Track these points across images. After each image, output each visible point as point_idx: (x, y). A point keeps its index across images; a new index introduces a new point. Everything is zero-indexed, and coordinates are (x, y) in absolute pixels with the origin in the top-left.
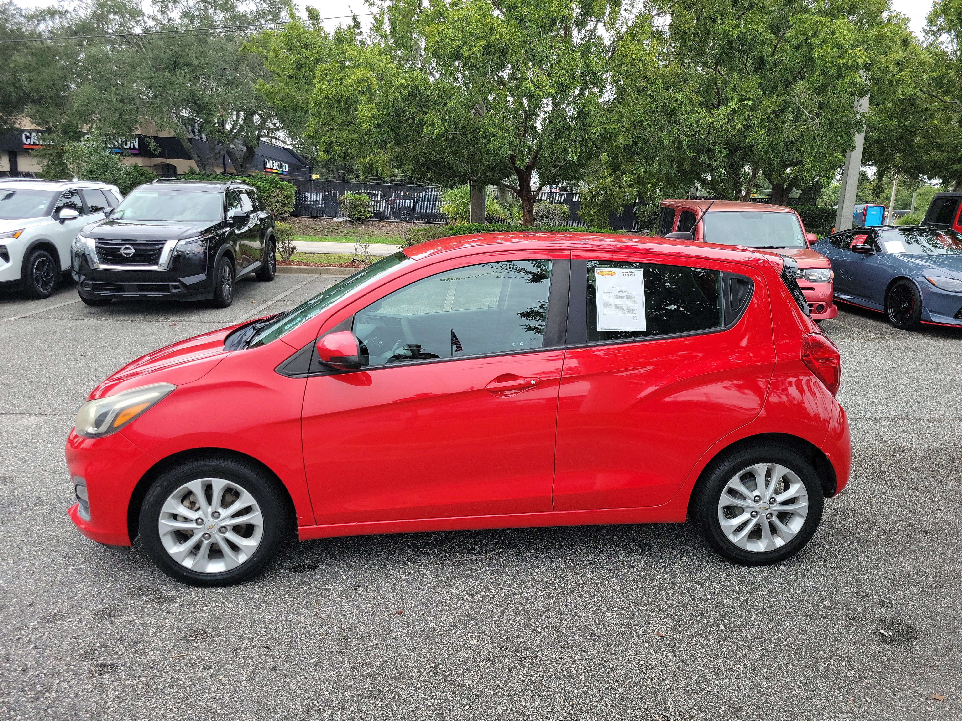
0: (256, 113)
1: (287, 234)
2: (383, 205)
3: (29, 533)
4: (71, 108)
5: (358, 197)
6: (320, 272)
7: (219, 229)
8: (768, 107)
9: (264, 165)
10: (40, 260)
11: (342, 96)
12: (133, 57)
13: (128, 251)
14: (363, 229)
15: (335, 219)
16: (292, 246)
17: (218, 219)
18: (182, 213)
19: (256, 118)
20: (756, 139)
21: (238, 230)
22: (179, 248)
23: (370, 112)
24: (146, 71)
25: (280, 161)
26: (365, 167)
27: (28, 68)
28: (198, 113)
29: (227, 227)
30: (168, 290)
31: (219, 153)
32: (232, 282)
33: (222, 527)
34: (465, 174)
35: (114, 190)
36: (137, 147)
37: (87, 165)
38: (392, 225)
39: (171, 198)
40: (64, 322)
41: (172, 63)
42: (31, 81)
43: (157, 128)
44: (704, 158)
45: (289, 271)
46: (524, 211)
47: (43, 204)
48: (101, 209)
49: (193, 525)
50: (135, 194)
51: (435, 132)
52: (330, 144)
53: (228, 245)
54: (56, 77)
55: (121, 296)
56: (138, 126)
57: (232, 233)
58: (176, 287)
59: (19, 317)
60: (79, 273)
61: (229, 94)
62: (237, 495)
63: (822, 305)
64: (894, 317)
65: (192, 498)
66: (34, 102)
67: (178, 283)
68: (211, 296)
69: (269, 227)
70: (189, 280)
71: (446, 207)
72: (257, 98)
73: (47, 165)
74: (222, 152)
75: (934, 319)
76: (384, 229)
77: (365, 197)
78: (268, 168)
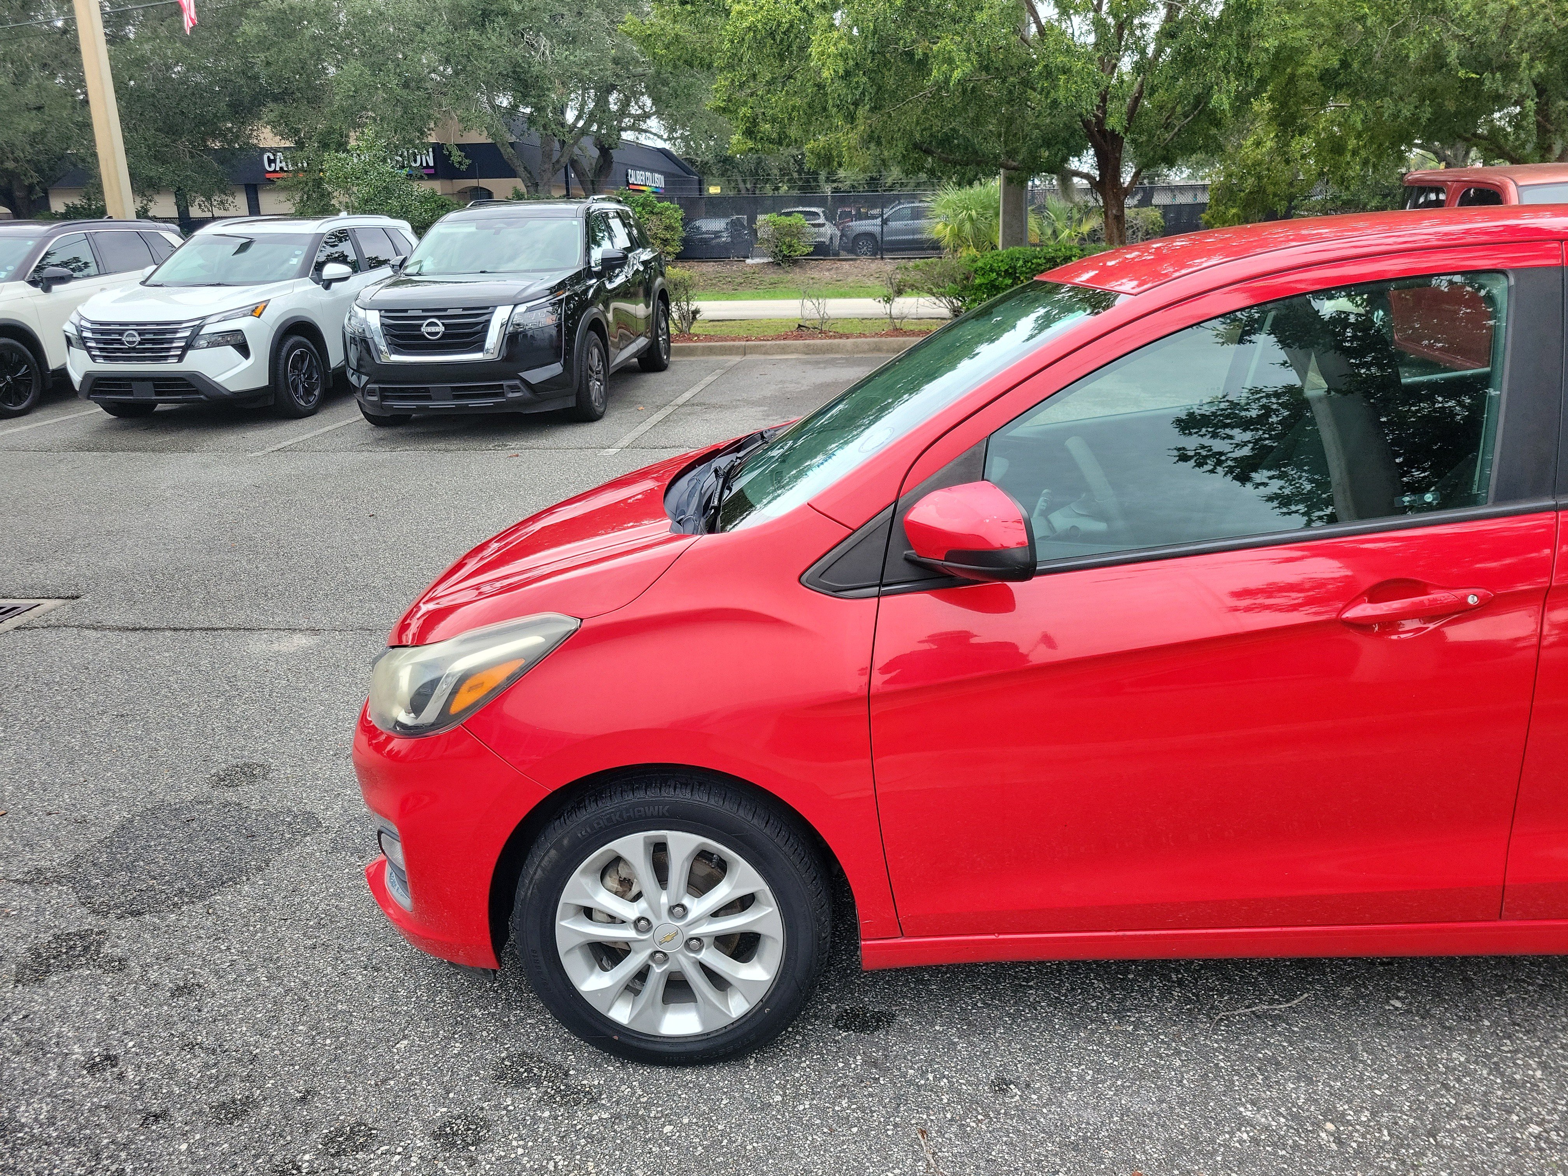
0: (613, 87)
1: (685, 287)
2: (829, 231)
3: (297, 900)
4: (331, 103)
5: (785, 220)
6: (744, 351)
7: (578, 283)
9: (628, 181)
10: (297, 352)
11: (779, 24)
12: (420, 9)
13: (433, 329)
14: (797, 275)
15: (748, 261)
16: (693, 308)
17: (576, 265)
18: (511, 259)
19: (613, 97)
21: (610, 282)
22: (517, 319)
23: (835, 45)
24: (440, 31)
25: (652, 171)
26: (818, 155)
27: (263, 43)
28: (525, 96)
29: (590, 279)
30: (502, 395)
31: (558, 161)
32: (605, 375)
33: (692, 939)
34: (996, 157)
35: (403, 228)
36: (431, 164)
37: (360, 190)
38: (846, 265)
39: (497, 232)
40: (340, 456)
41: (480, 12)
42: (268, 64)
43: (461, 126)
44: (1492, 82)
45: (691, 352)
46: (1106, 216)
47: (296, 256)
48: (385, 262)
49: (628, 933)
50: (437, 230)
52: (754, 122)
53: (595, 310)
54: (305, 54)
55: (426, 408)
56: (432, 125)
57: (600, 289)
58: (514, 388)
59: (270, 450)
60: (358, 371)
61: (572, 58)
62: (723, 867)
65: (623, 872)
66: (276, 99)
67: (517, 382)
68: (571, 403)
69: (656, 278)
70: (536, 376)
71: (940, 227)
72: (616, 61)
73: (302, 200)
74: (562, 160)
76: (832, 272)
77: (797, 220)
78: (633, 184)
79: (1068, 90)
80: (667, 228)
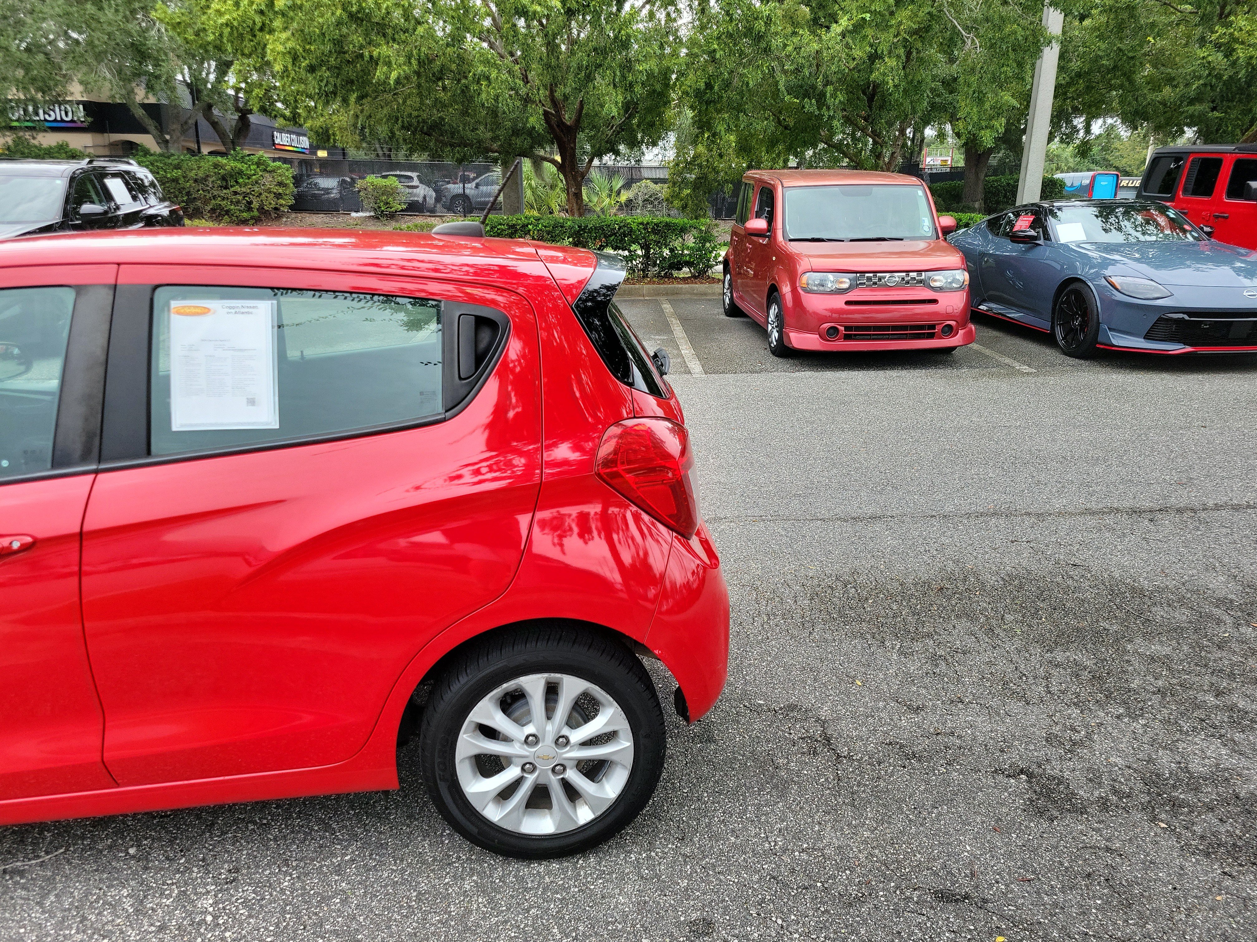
2: (423, 192)
5: (383, 182)
8: (900, 23)
14: (393, 227)
15: (354, 214)
20: (884, 74)
46: (568, 194)
51: (392, 75)
63: (949, 326)
64: (1063, 339)
75: (1115, 342)
77: (392, 182)
78: (279, 144)
79: (488, 93)
80: (280, 184)
